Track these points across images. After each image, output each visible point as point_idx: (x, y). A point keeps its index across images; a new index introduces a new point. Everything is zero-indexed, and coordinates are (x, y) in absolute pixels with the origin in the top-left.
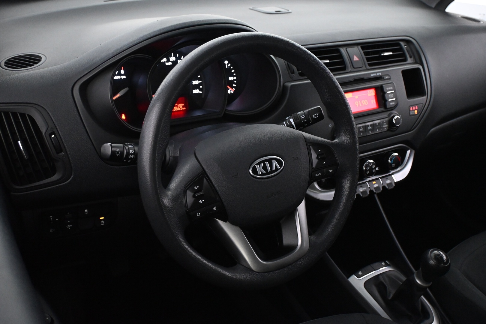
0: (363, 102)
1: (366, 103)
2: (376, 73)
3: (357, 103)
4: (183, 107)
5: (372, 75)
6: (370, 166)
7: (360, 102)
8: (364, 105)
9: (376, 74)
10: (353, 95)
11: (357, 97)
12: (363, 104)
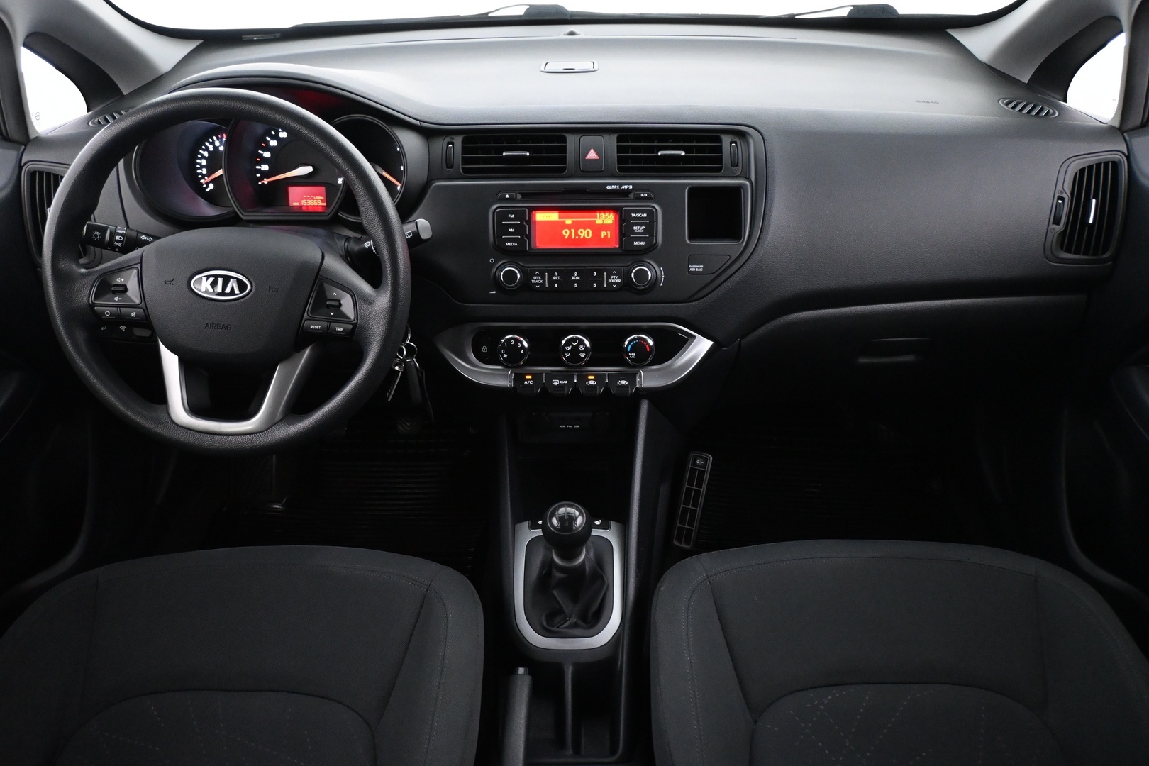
0: (581, 232)
1: (588, 235)
2: (621, 185)
3: (566, 232)
4: (322, 201)
5: (609, 187)
6: (573, 345)
7: (573, 231)
8: (582, 237)
9: (620, 187)
10: (560, 218)
11: (569, 222)
12: (579, 236)
